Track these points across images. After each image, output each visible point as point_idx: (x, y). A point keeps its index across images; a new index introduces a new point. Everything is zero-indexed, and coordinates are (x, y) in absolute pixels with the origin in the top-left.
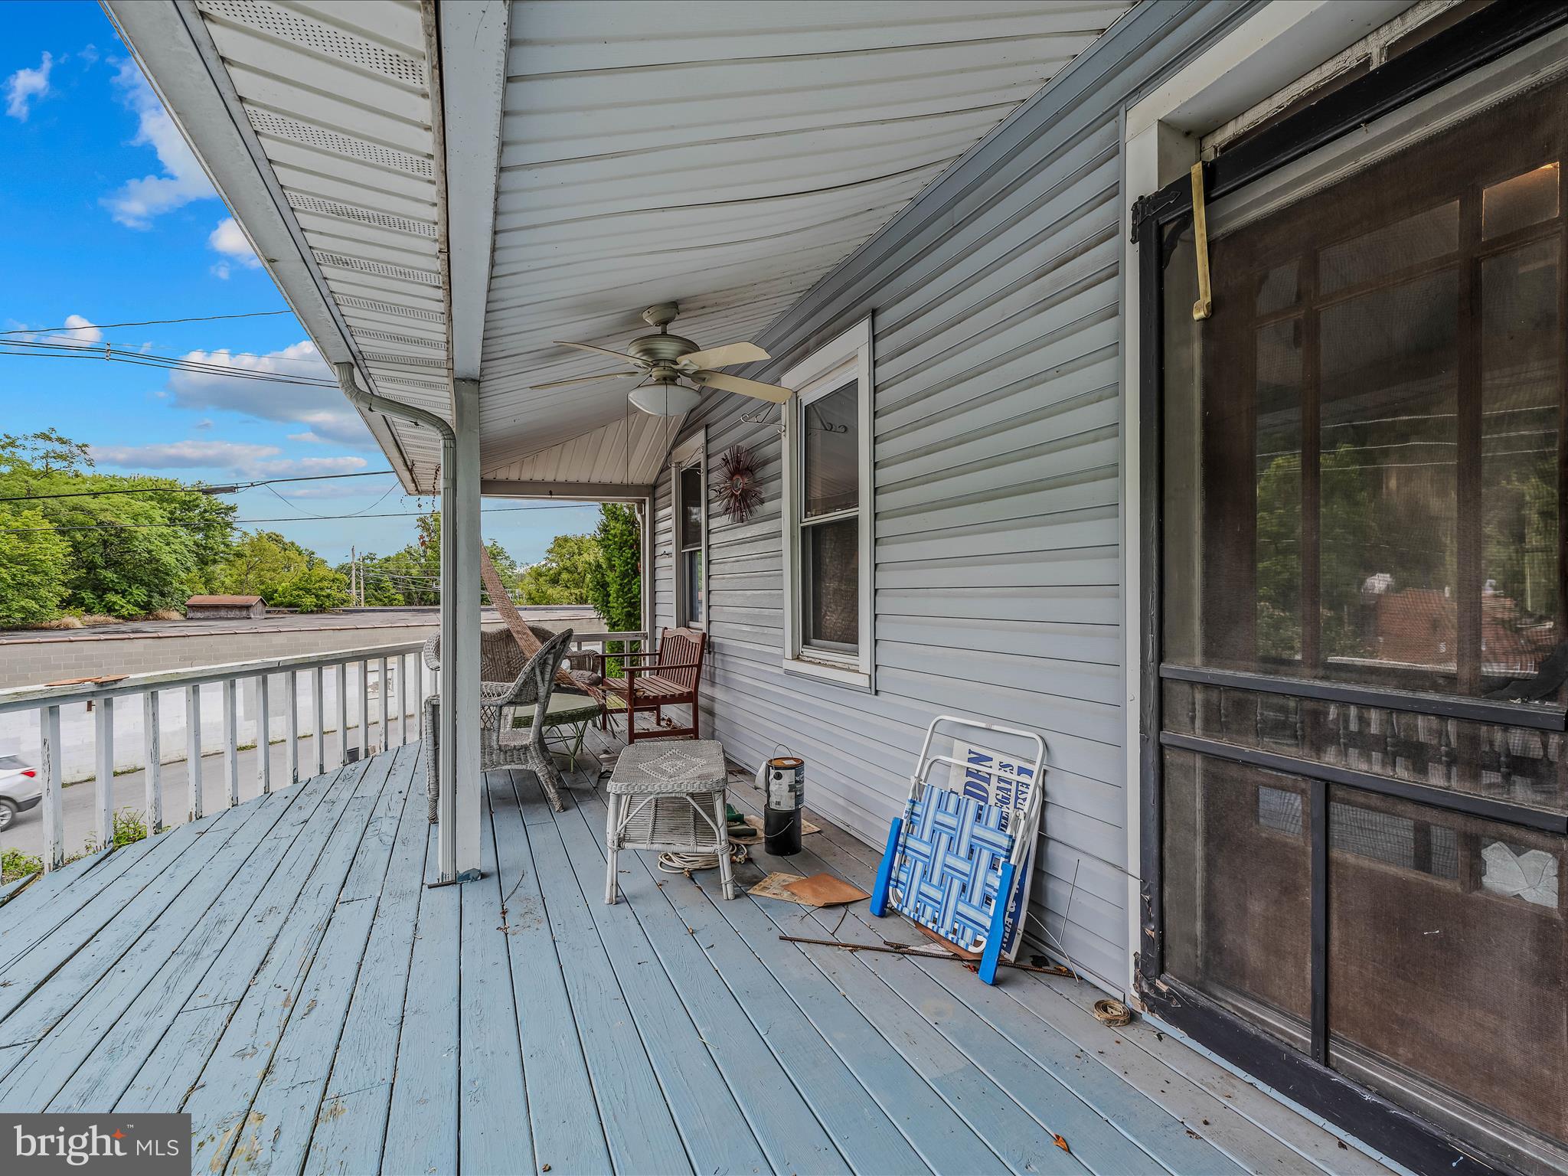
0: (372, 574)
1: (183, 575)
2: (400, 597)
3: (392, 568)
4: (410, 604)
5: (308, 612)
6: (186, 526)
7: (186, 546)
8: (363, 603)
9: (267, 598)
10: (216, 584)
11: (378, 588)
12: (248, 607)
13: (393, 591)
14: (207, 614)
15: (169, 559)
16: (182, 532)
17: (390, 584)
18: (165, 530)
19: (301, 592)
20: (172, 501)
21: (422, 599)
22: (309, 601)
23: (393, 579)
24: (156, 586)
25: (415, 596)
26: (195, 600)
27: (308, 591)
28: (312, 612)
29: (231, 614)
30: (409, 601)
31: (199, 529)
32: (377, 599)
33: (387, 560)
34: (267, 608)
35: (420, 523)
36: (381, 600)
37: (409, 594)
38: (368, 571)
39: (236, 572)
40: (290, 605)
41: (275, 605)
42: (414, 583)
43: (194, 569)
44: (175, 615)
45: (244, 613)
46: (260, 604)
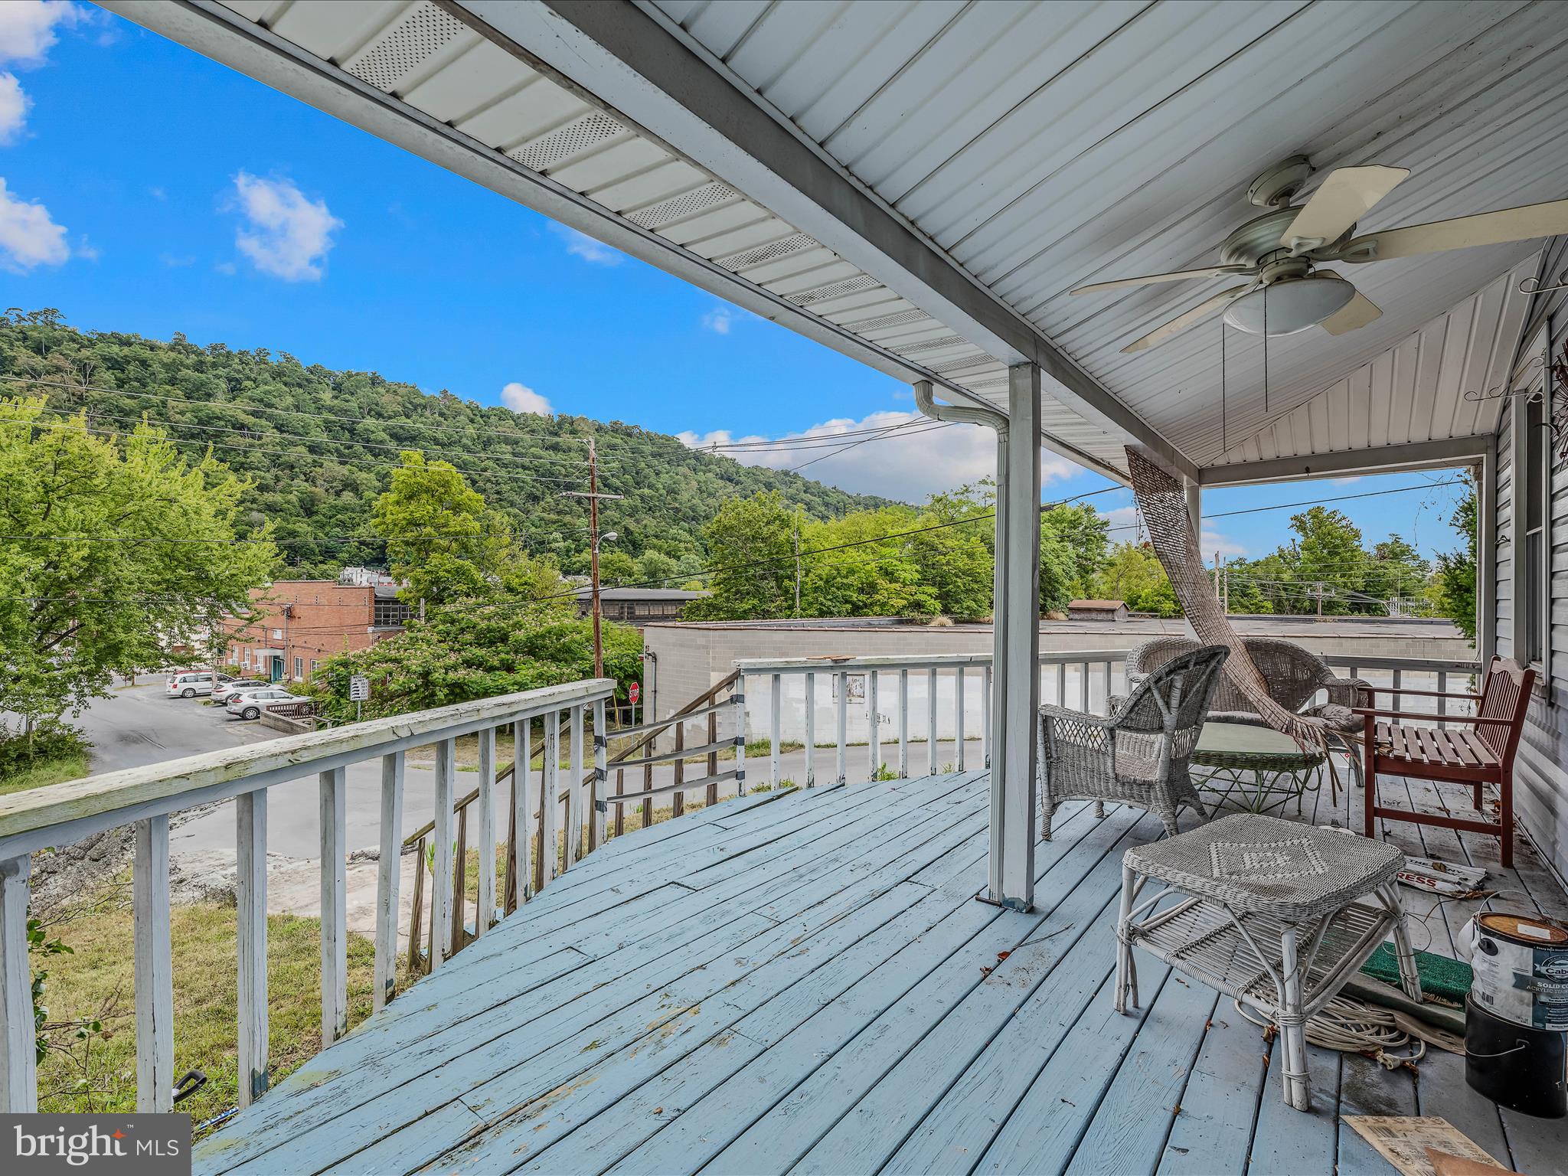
0: (1238, 580)
1: (1067, 583)
2: (1269, 605)
3: (1260, 573)
4: (1280, 612)
5: (1166, 617)
6: (1072, 541)
7: (1070, 558)
8: (1226, 610)
9: (1132, 603)
10: (1093, 591)
11: (1244, 595)
12: (1113, 611)
13: (1261, 598)
14: (1082, 616)
15: (1057, 570)
16: (1069, 546)
17: (1257, 591)
18: (1057, 546)
19: (1162, 598)
20: (1061, 522)
21: (1294, 607)
22: (1168, 606)
23: (1261, 585)
24: (1050, 592)
25: (1286, 603)
26: (1075, 604)
27: (1167, 597)
28: (1170, 617)
29: (1101, 616)
30: (1279, 608)
31: (1082, 544)
32: (1242, 606)
33: (1256, 564)
34: (1130, 613)
35: (1294, 522)
36: (1247, 607)
37: (1280, 601)
38: (1233, 576)
39: (1109, 579)
40: (1152, 610)
41: (1139, 610)
42: (1285, 590)
43: (1076, 577)
44: (1061, 616)
45: (1110, 616)
46: (1123, 608)
